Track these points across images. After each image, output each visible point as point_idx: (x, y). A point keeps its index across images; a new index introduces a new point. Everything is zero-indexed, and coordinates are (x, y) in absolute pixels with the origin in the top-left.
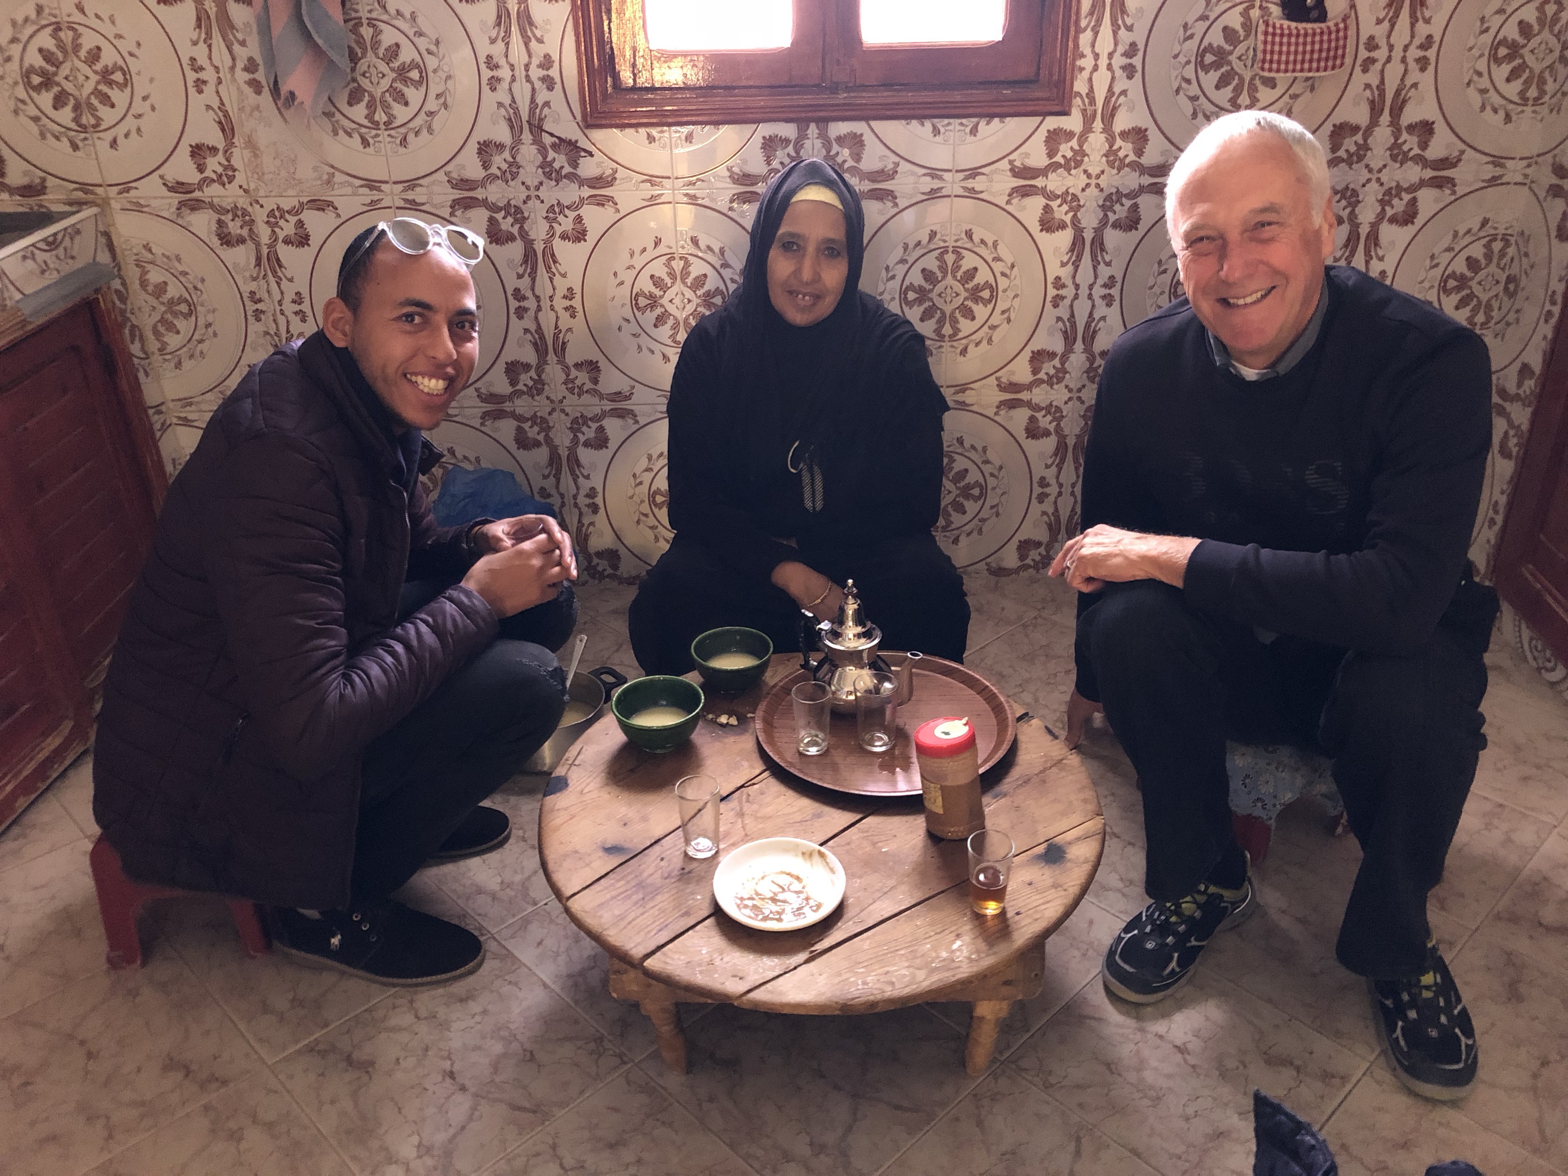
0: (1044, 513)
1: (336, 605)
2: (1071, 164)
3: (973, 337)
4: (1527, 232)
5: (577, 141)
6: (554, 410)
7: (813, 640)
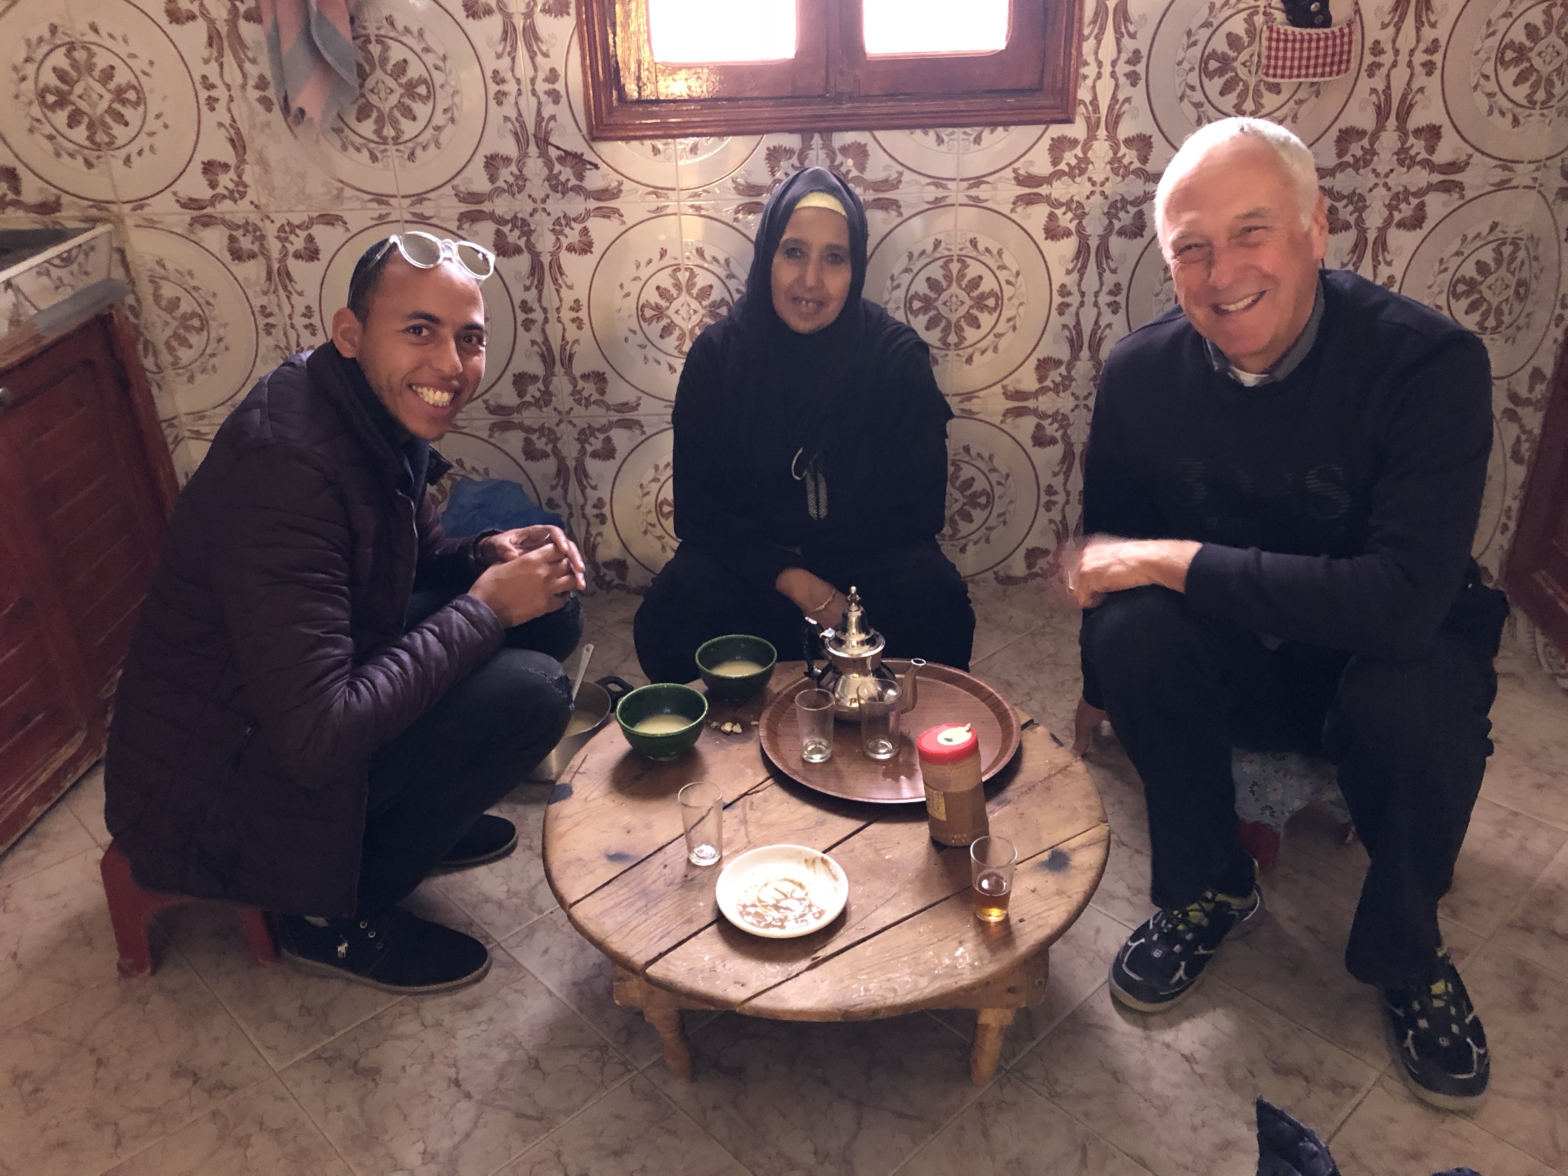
0: (1051, 521)
1: (341, 613)
2: (1074, 172)
3: (978, 345)
4: (1536, 236)
5: (582, 154)
6: (561, 421)
7: (817, 648)
